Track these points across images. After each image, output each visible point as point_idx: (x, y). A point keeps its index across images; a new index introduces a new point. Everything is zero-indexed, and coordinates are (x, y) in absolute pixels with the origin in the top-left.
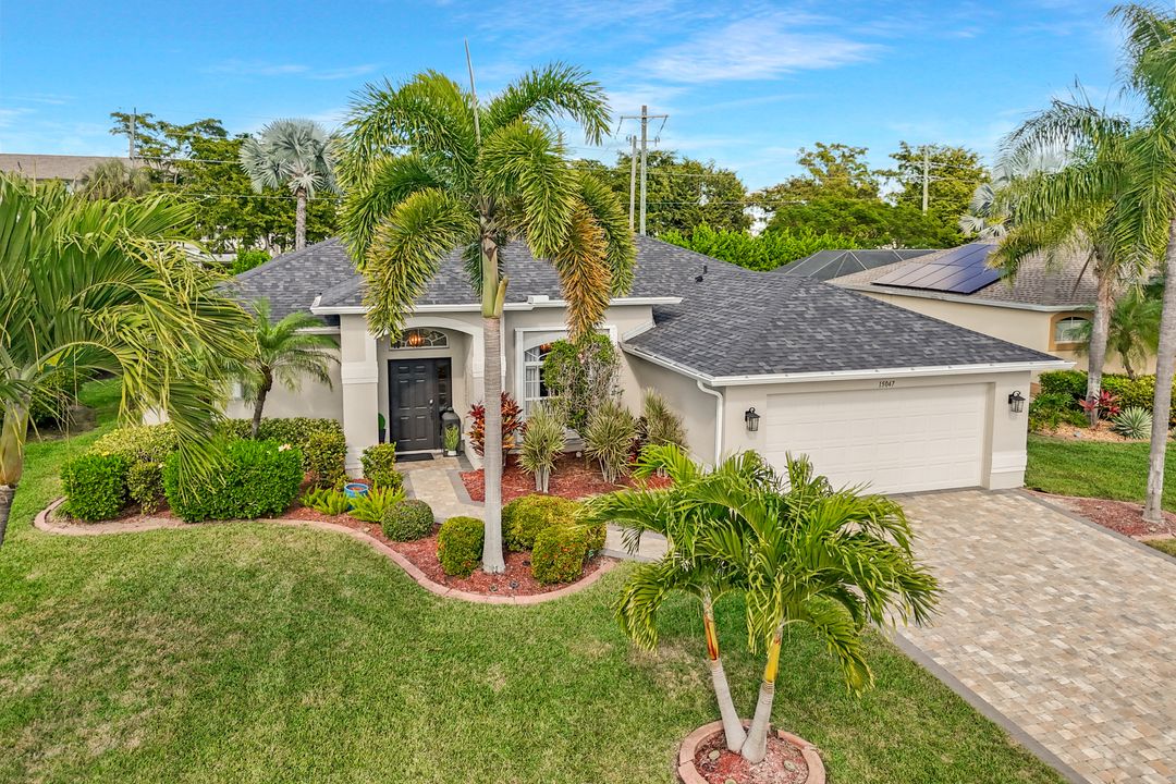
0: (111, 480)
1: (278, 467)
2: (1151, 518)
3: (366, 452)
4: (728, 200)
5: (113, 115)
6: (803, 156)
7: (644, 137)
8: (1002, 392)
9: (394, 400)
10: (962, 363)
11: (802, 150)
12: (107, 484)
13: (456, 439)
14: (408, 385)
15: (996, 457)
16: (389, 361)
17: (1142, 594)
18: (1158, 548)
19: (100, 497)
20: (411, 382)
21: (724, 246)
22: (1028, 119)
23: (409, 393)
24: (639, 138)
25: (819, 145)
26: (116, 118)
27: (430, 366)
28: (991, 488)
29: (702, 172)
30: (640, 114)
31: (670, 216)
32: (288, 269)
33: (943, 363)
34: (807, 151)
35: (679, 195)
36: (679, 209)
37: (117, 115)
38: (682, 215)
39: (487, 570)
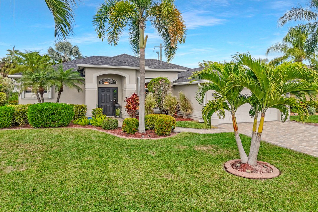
0: (10, 113)
1: (67, 109)
3: (93, 110)
5: (7, 50)
6: (200, 64)
7: (161, 52)
9: (100, 100)
11: (199, 62)
12: (8, 114)
13: (119, 112)
14: (104, 95)
16: (99, 88)
19: (5, 119)
23: (104, 98)
24: (160, 52)
25: (204, 61)
26: (8, 51)
27: (111, 90)
30: (160, 46)
32: (67, 64)
34: (201, 62)
37: (9, 50)
39: (140, 132)
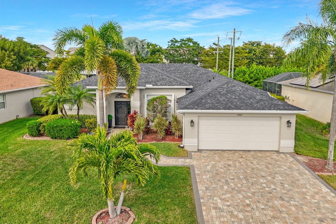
2: (328, 167)
4: (279, 56)
7: (234, 38)
8: (285, 120)
9: (116, 112)
10: (265, 110)
14: (120, 108)
15: (281, 141)
16: (115, 101)
17: (297, 191)
18: (321, 177)
20: (121, 107)
21: (259, 71)
22: (292, 29)
23: (120, 110)
27: (125, 103)
28: (280, 152)
29: (270, 47)
31: (258, 61)
33: (258, 109)
35: (262, 55)
36: (262, 59)
38: (263, 61)
